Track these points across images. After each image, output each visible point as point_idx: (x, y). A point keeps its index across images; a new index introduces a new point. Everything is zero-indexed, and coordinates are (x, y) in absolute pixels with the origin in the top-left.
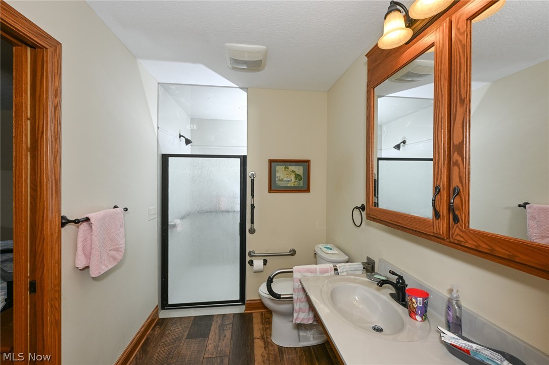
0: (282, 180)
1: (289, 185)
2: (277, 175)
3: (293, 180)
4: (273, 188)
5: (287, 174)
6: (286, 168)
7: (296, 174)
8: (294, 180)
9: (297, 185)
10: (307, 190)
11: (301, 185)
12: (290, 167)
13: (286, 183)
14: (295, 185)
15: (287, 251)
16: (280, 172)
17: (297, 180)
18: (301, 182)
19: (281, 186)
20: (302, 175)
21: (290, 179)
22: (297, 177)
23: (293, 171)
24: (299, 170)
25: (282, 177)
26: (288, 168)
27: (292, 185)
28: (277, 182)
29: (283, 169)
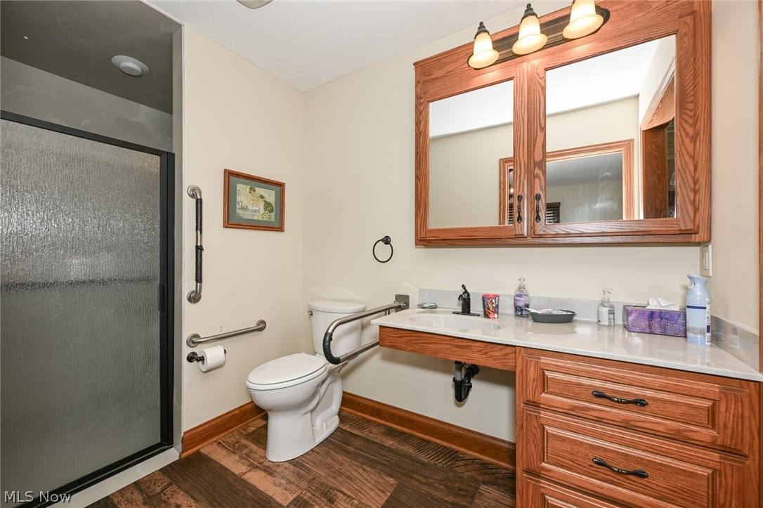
0: (245, 208)
1: (256, 218)
2: (239, 198)
3: (262, 211)
4: (231, 221)
5: (253, 200)
6: (252, 189)
7: (265, 201)
8: (264, 211)
9: (267, 219)
10: (280, 228)
11: (273, 219)
12: (257, 189)
13: (251, 213)
14: (265, 219)
15: (253, 325)
16: (243, 193)
17: (267, 212)
18: (273, 214)
19: (245, 218)
20: (273, 204)
21: (257, 209)
22: (267, 205)
23: (262, 197)
24: (270, 195)
25: (245, 203)
26: (254, 191)
27: (261, 219)
28: (238, 211)
29: (248, 190)
